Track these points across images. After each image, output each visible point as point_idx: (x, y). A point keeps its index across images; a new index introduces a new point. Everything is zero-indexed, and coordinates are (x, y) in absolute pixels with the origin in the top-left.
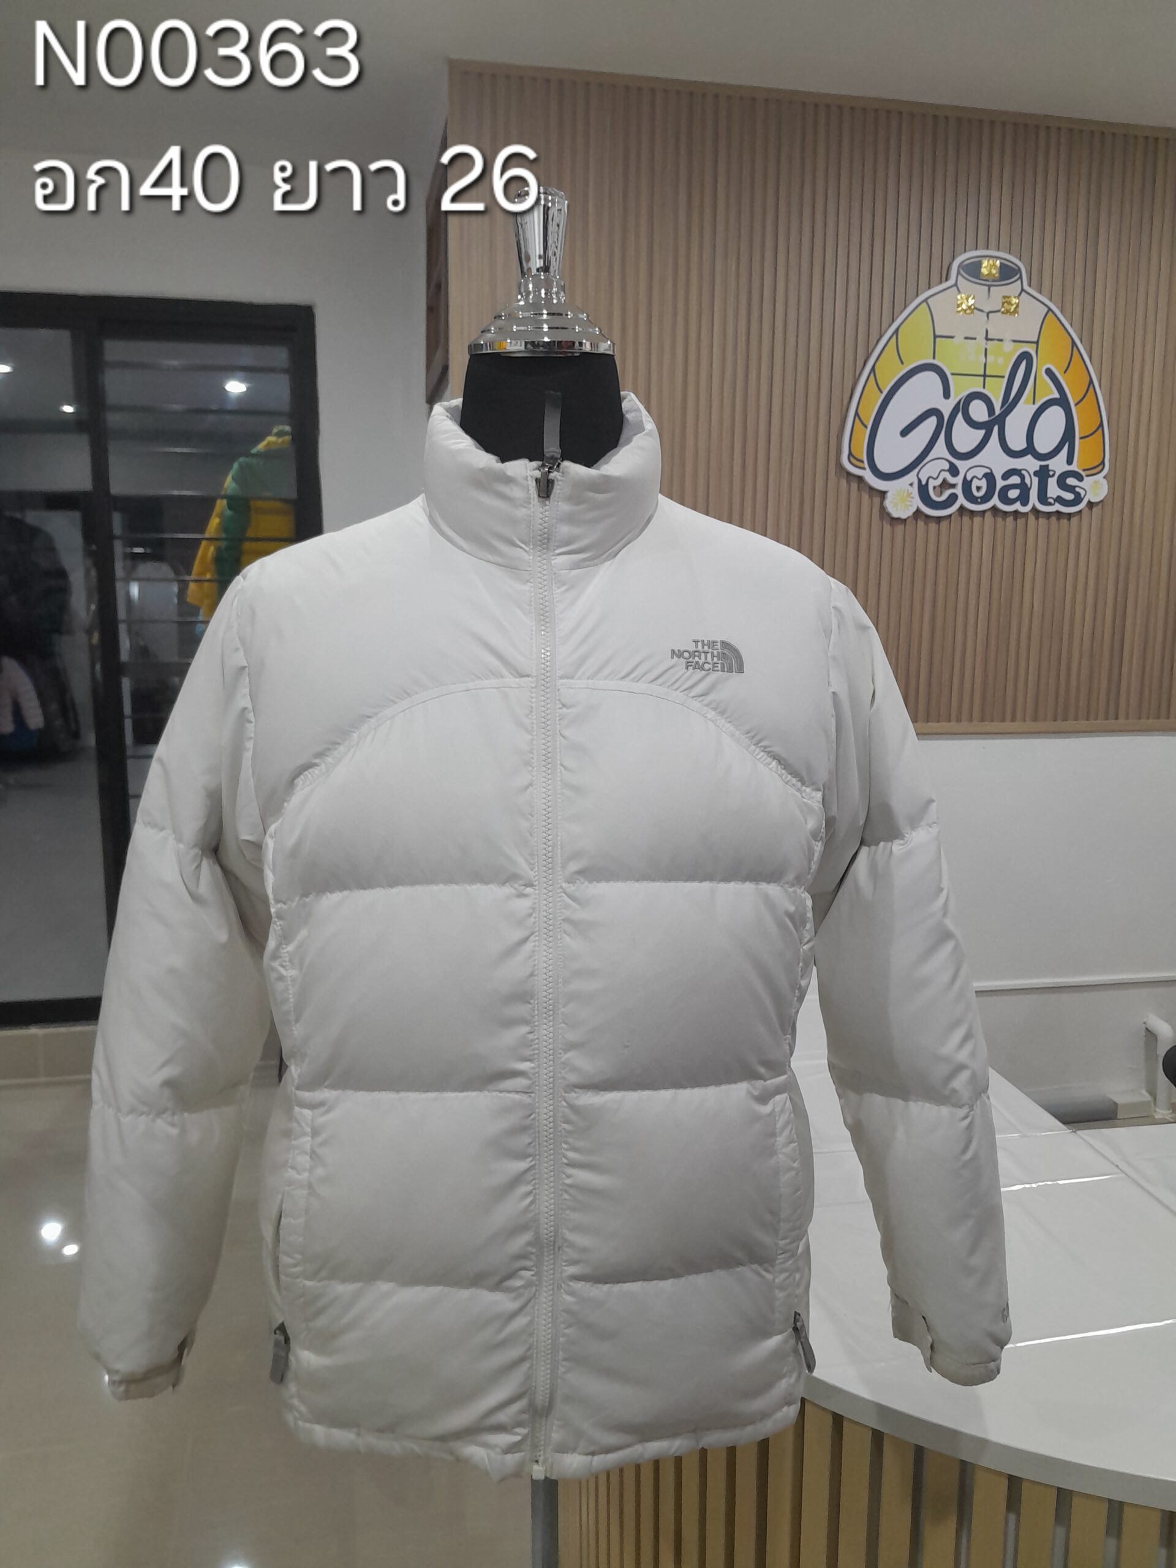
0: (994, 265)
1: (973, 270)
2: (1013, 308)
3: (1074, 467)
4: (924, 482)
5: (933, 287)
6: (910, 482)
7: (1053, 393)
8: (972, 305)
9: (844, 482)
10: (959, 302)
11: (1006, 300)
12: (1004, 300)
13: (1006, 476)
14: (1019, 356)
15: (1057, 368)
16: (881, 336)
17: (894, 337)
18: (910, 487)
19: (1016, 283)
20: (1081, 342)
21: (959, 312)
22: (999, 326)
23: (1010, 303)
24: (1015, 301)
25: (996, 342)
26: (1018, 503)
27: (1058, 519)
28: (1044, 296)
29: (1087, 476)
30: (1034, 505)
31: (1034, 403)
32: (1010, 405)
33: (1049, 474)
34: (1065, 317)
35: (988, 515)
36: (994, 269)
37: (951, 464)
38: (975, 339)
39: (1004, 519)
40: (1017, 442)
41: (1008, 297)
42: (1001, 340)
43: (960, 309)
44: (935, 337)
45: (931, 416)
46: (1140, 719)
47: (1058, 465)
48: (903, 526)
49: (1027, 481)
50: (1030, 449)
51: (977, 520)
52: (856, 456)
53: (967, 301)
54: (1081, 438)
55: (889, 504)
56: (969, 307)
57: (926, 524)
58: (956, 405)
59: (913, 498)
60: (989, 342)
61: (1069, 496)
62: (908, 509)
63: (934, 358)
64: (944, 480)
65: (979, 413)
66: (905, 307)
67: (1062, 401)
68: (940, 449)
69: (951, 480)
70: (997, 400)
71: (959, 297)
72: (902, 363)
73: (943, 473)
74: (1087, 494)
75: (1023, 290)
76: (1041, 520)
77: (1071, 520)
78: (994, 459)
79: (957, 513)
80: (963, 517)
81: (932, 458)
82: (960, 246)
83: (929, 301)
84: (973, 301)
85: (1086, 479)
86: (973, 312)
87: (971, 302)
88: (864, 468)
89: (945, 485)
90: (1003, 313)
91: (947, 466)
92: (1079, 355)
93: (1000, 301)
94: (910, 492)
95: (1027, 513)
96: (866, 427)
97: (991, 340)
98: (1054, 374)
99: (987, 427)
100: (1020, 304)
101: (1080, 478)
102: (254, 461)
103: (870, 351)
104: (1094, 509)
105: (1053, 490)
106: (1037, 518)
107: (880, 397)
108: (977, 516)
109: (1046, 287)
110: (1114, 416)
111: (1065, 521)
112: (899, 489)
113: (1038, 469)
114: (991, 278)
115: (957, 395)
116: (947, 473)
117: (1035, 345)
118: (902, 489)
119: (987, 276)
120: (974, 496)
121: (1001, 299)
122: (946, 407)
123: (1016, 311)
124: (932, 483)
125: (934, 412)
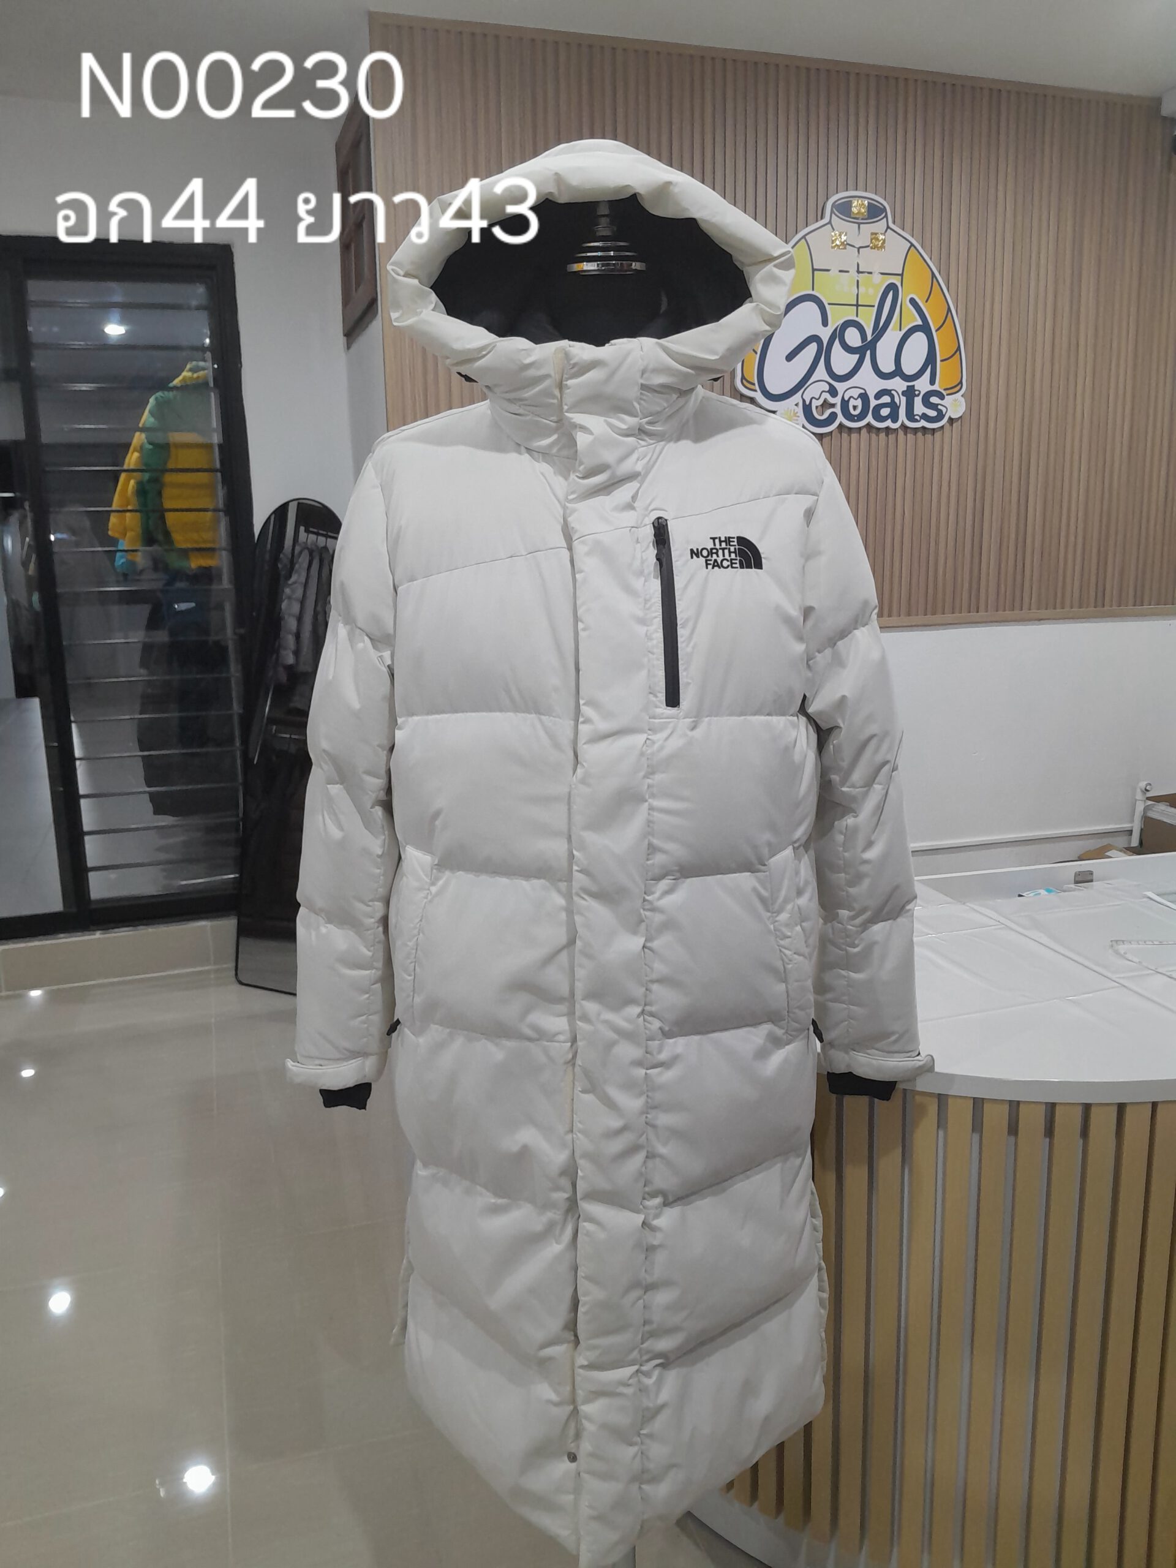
0: (863, 204)
1: (844, 209)
2: (880, 243)
3: (936, 387)
4: (807, 403)
5: (810, 225)
6: (796, 403)
7: (916, 321)
8: (845, 241)
10: (833, 239)
11: (874, 236)
12: (872, 236)
13: (878, 396)
14: (886, 287)
15: (919, 298)
18: (795, 407)
19: (883, 220)
20: (940, 274)
21: (833, 247)
22: (871, 260)
23: (877, 239)
24: (881, 237)
25: (866, 274)
26: (890, 420)
27: (924, 435)
28: (906, 232)
29: (947, 395)
30: (903, 422)
31: (900, 330)
32: (880, 331)
33: (915, 394)
34: (924, 251)
35: (864, 431)
36: (863, 208)
37: (830, 384)
38: (848, 272)
39: (878, 435)
40: (887, 366)
41: (876, 234)
42: (871, 273)
43: (834, 245)
44: (814, 270)
45: (811, 342)
46: (997, 611)
47: (923, 385)
49: (897, 400)
51: (854, 436)
52: (749, 379)
53: (841, 238)
54: (942, 361)
56: (842, 243)
58: (834, 331)
59: (799, 417)
60: (860, 274)
61: (932, 413)
63: (813, 289)
64: (825, 401)
65: (853, 337)
67: (925, 328)
68: (821, 372)
69: (832, 400)
70: (869, 327)
71: (833, 234)
73: (824, 393)
74: (948, 411)
75: (888, 227)
76: (909, 435)
77: (936, 434)
78: (867, 381)
79: (837, 431)
80: (843, 434)
81: (812, 381)
82: (832, 186)
83: (807, 237)
85: (946, 397)
86: (845, 248)
87: (844, 238)
88: (755, 391)
89: (826, 405)
90: (872, 248)
91: (827, 388)
92: (938, 286)
93: (869, 237)
94: (796, 412)
95: (897, 429)
96: (756, 353)
97: (862, 272)
98: (916, 302)
99: (860, 351)
100: (886, 242)
101: (942, 397)
102: (171, 394)
104: (954, 425)
105: (919, 408)
106: (906, 434)
108: (854, 433)
109: (908, 224)
110: (970, 341)
111: (930, 435)
112: (786, 409)
113: (905, 389)
114: (861, 217)
115: (834, 322)
116: (828, 394)
117: (900, 277)
118: (788, 408)
119: (857, 214)
120: (851, 414)
121: (870, 235)
122: (825, 334)
123: (883, 247)
124: (815, 403)
125: (814, 339)
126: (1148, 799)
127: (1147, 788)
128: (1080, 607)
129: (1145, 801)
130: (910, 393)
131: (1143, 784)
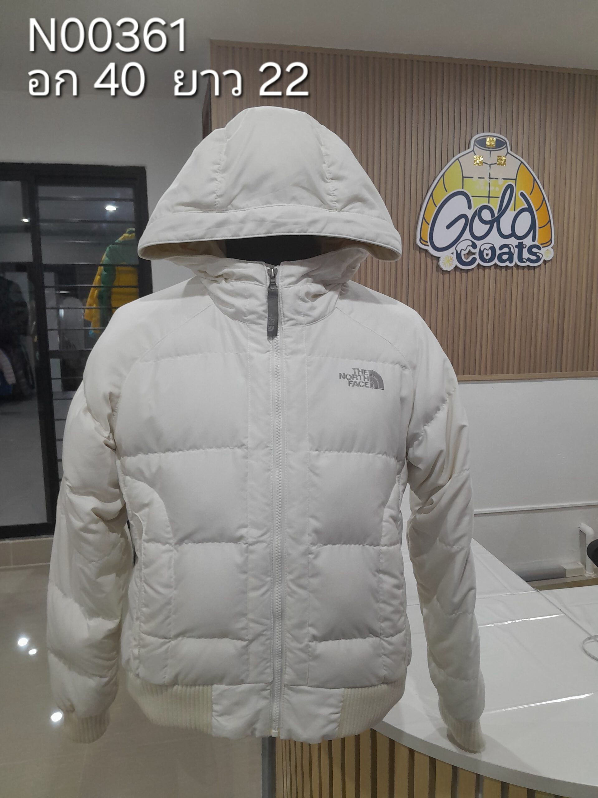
0: (493, 140)
1: (482, 143)
2: (503, 162)
3: (536, 243)
4: (459, 252)
5: (462, 152)
6: (452, 252)
7: (524, 205)
8: (482, 161)
9: (418, 252)
10: (475, 159)
11: (499, 158)
12: (498, 158)
13: (501, 248)
14: (506, 187)
15: (526, 192)
16: (435, 178)
17: (442, 178)
18: (452, 254)
19: (504, 149)
20: (538, 178)
21: (474, 164)
22: (496, 171)
23: (502, 160)
24: (504, 158)
25: (495, 179)
26: (508, 262)
27: (529, 270)
28: (519, 156)
29: (543, 247)
30: (516, 262)
31: (515, 210)
32: (502, 212)
33: (523, 246)
34: (530, 166)
35: (492, 268)
36: (493, 142)
37: (472, 242)
38: (484, 178)
39: (501, 270)
40: (506, 230)
41: (500, 156)
42: (497, 179)
43: (476, 163)
44: (463, 177)
45: (461, 218)
47: (528, 241)
48: (449, 274)
49: (512, 250)
50: (513, 234)
51: (487, 271)
52: (424, 240)
53: (479, 159)
54: (539, 228)
55: (441, 263)
56: (480, 162)
57: (461, 273)
58: (474, 213)
59: (453, 260)
60: (491, 180)
61: (534, 258)
62: (451, 266)
63: (463, 188)
64: (469, 251)
65: (486, 216)
66: (448, 163)
67: (529, 209)
68: (467, 235)
69: (473, 251)
70: (496, 209)
71: (475, 157)
72: (447, 191)
73: (469, 247)
74: (543, 256)
75: (508, 153)
76: (519, 270)
77: (536, 270)
78: (495, 239)
79: (477, 268)
80: (480, 270)
81: (462, 240)
82: (475, 130)
83: (460, 159)
85: (542, 248)
86: (482, 165)
87: (481, 159)
88: (428, 246)
89: (470, 253)
90: (498, 164)
91: (470, 244)
92: (537, 184)
93: (496, 158)
94: (452, 257)
95: (513, 267)
96: (429, 224)
97: (492, 178)
98: (524, 195)
99: (491, 223)
100: (506, 161)
101: (539, 248)
102: (117, 246)
103: (430, 186)
104: (547, 264)
105: (526, 255)
106: (518, 269)
107: (435, 209)
108: (487, 269)
109: (519, 150)
110: (556, 216)
111: (532, 270)
112: (446, 256)
113: (517, 244)
114: (492, 147)
115: (475, 207)
116: (471, 247)
118: (447, 256)
119: (489, 146)
120: (485, 258)
121: (497, 156)
122: (470, 213)
123: (504, 163)
124: (463, 253)
125: (464, 216)
130: (520, 247)
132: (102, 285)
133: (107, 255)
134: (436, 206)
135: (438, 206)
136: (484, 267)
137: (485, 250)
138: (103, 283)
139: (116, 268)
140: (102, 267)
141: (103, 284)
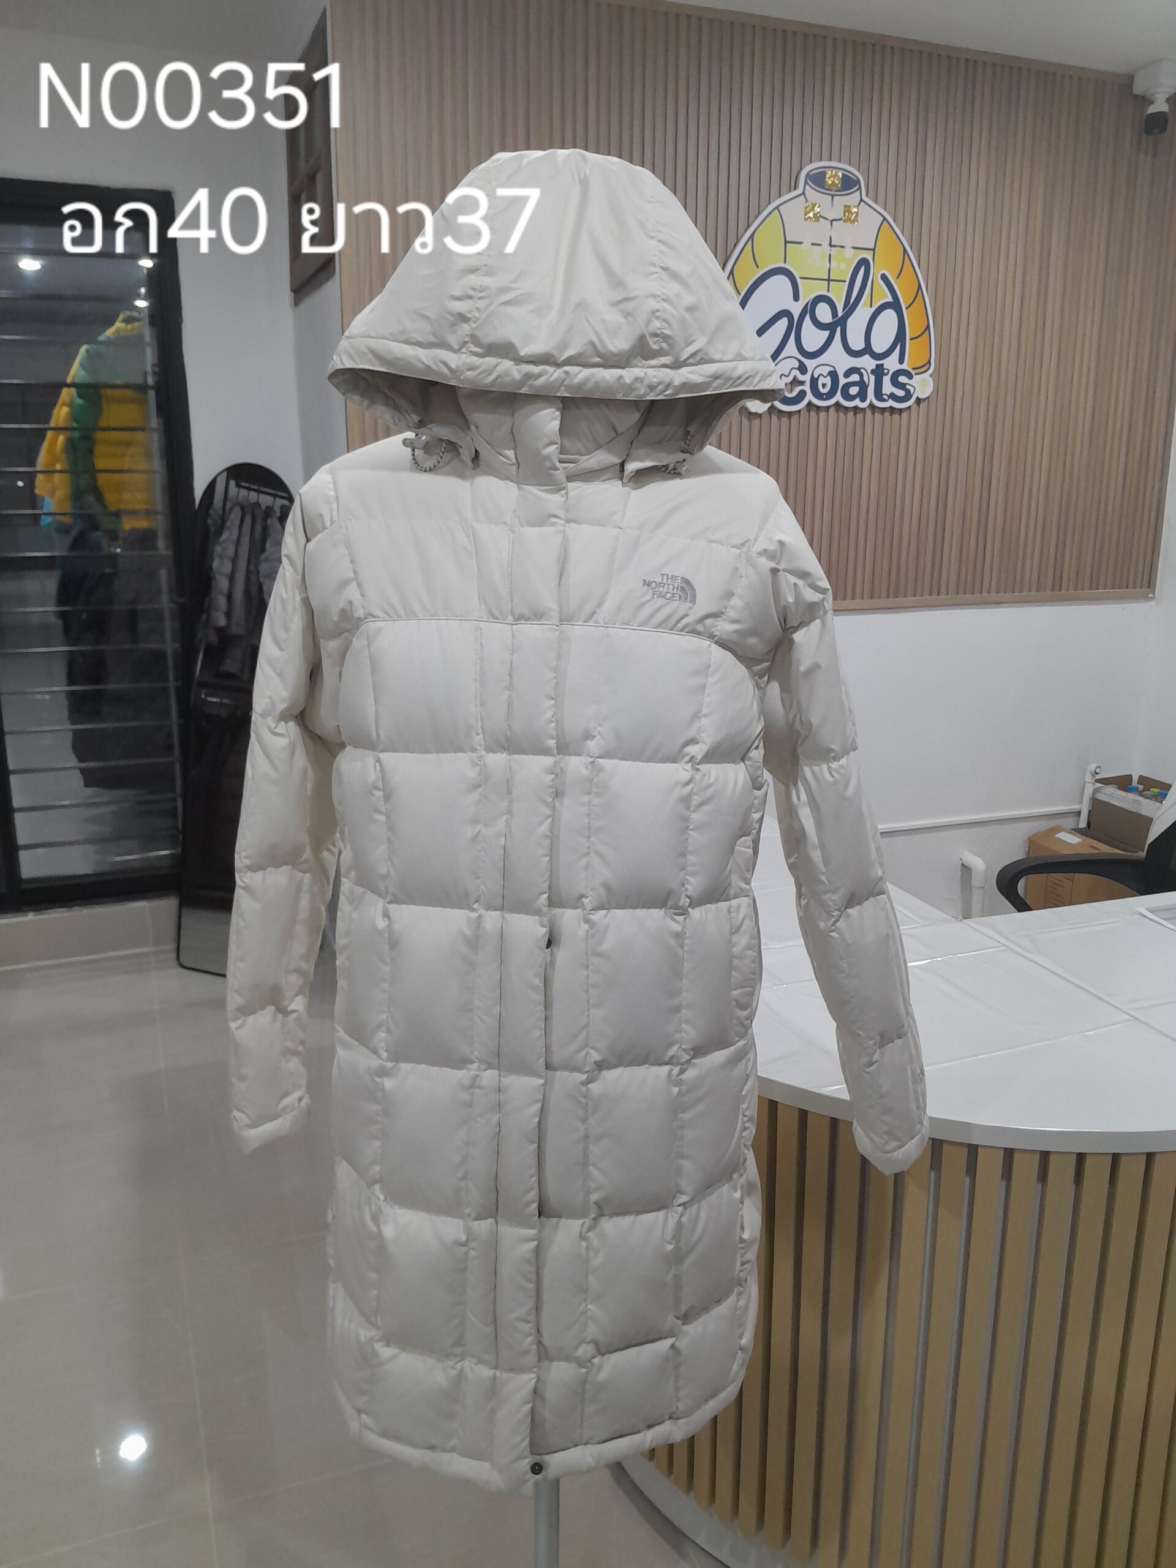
0: (837, 175)
1: (818, 180)
2: (853, 217)
3: (905, 366)
5: (783, 195)
7: (887, 297)
8: (819, 213)
10: (806, 210)
11: (847, 208)
12: (845, 210)
13: (847, 374)
14: (858, 262)
15: (890, 273)
16: (738, 240)
17: (750, 242)
19: (856, 193)
20: (912, 250)
22: (844, 234)
23: (850, 212)
24: (855, 210)
25: (839, 248)
26: (858, 399)
27: (891, 414)
28: (879, 205)
29: (916, 374)
30: (871, 401)
31: (871, 306)
32: (851, 308)
33: (884, 373)
34: (897, 226)
35: (832, 410)
36: (837, 179)
37: (800, 361)
38: (820, 245)
39: (845, 414)
40: (858, 344)
41: (849, 206)
42: (843, 247)
43: (807, 216)
44: (786, 242)
45: (782, 318)
46: (958, 594)
47: (891, 364)
48: (758, 421)
49: (866, 379)
51: (822, 414)
53: (814, 210)
54: (911, 339)
56: (816, 215)
57: (779, 419)
58: (805, 307)
60: (833, 249)
61: (901, 393)
62: (763, 406)
63: (785, 262)
64: (795, 378)
65: (824, 313)
66: (759, 214)
67: (895, 305)
68: (791, 348)
69: (801, 378)
70: (840, 303)
71: (806, 205)
72: (757, 266)
73: (793, 370)
74: (916, 391)
75: (862, 200)
76: (876, 415)
77: (903, 414)
78: (837, 358)
79: (806, 409)
80: (811, 412)
81: (784, 357)
82: (806, 158)
83: (780, 208)
84: (818, 210)
85: (915, 377)
86: (818, 221)
89: (796, 382)
90: (845, 221)
91: (797, 364)
92: (909, 262)
95: (865, 409)
97: (835, 246)
98: (888, 278)
99: (830, 328)
100: (858, 214)
101: (910, 377)
102: (103, 348)
103: (728, 254)
104: (921, 405)
105: (888, 388)
106: (873, 413)
108: (823, 412)
109: (881, 197)
110: (939, 318)
111: (897, 415)
113: (874, 367)
114: (834, 188)
115: (806, 297)
116: (797, 371)
117: (872, 252)
119: (831, 185)
120: (820, 392)
121: (843, 208)
122: (796, 309)
123: (856, 219)
124: (784, 381)
125: (785, 313)
126: (1098, 781)
127: (1097, 771)
128: (1038, 591)
129: (1094, 784)
130: (879, 372)
131: (1092, 767)
132: (75, 425)
133: (82, 365)
134: (739, 294)
135: (743, 294)
136: (818, 408)
137: (821, 377)
138: (75, 420)
139: (102, 391)
140: (73, 390)
141: (77, 423)
